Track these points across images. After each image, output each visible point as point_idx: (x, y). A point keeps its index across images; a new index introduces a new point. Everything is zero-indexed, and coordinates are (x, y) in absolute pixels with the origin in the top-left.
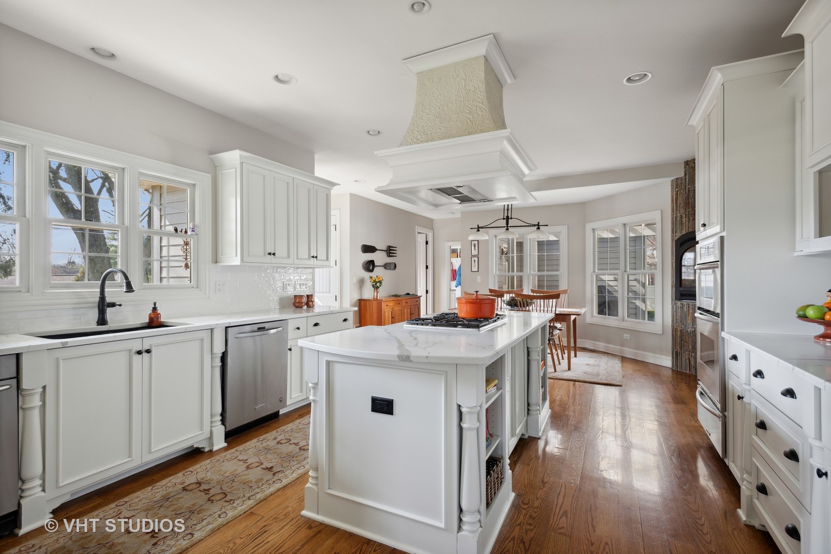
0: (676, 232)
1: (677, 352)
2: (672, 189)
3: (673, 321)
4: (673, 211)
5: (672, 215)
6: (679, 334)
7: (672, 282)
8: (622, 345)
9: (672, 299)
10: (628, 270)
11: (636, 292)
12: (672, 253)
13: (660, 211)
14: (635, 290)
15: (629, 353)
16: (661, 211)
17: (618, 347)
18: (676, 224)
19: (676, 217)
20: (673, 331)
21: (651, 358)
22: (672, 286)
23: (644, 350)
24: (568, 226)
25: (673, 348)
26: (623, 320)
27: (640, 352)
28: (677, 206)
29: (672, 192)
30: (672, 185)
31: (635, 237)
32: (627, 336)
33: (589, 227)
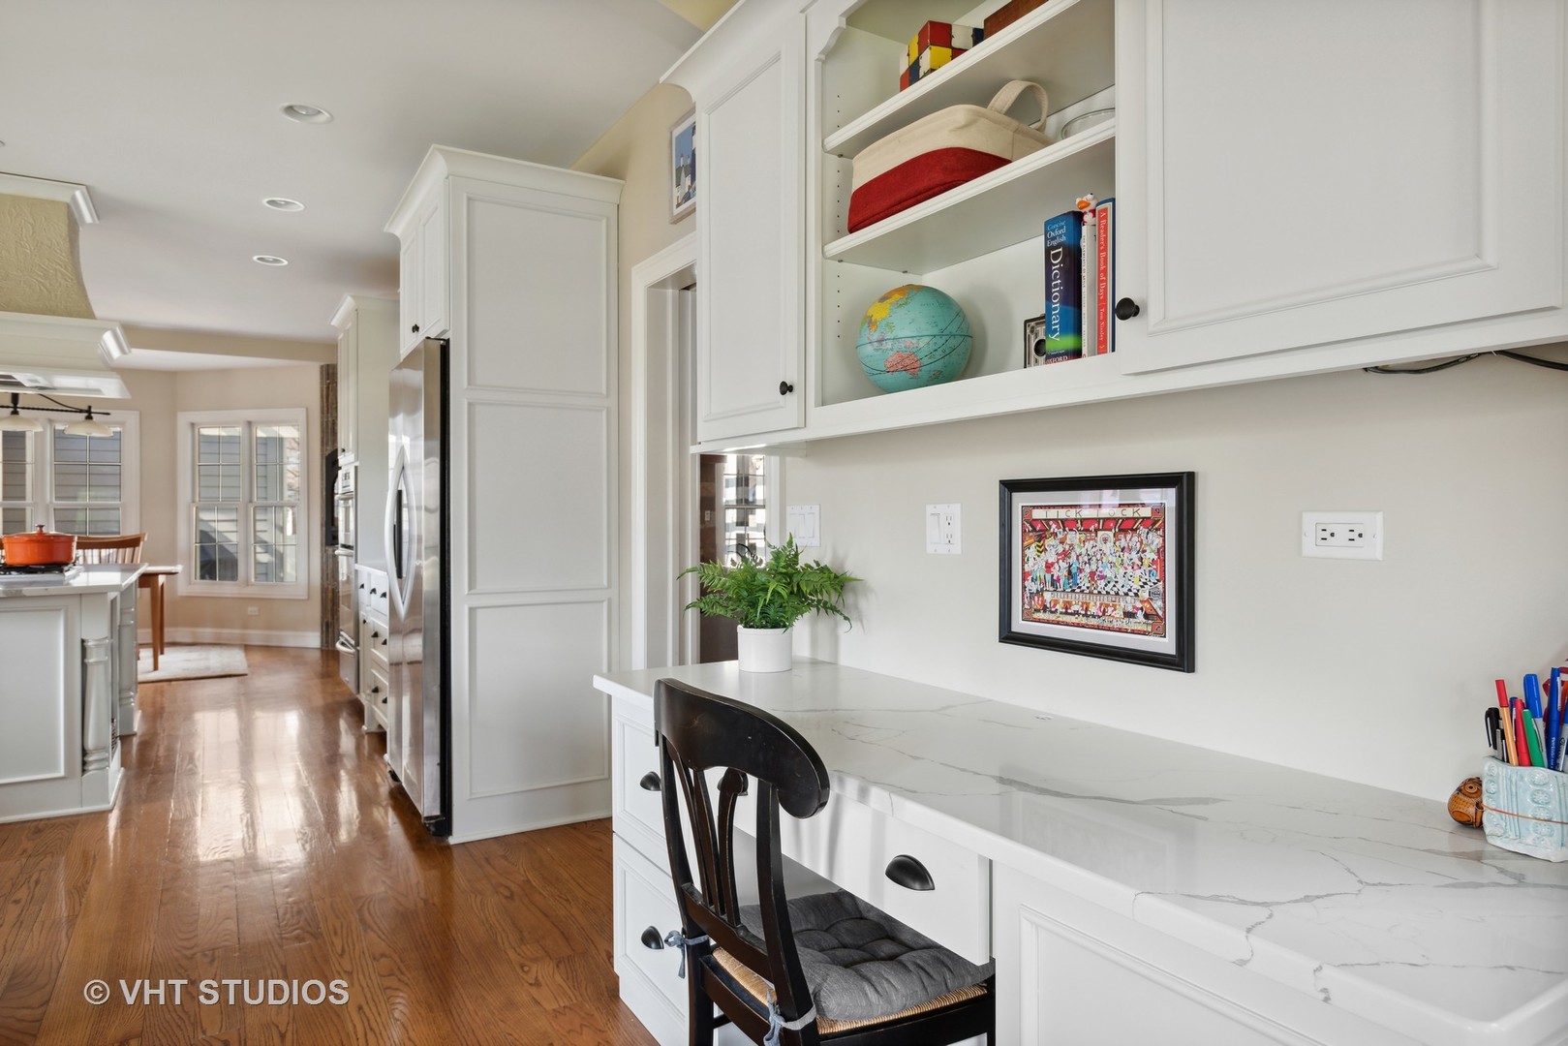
0: (327, 444)
1: (327, 623)
2: (322, 378)
3: (322, 578)
4: (322, 412)
5: (322, 418)
6: (330, 595)
7: (322, 518)
8: (245, 627)
9: (322, 545)
10: (255, 500)
11: (266, 542)
12: (322, 475)
13: (305, 410)
14: (266, 539)
15: (256, 636)
16: (307, 409)
17: (237, 631)
18: (327, 432)
19: (327, 422)
20: (322, 592)
21: (291, 639)
22: (322, 525)
23: (281, 628)
24: (141, 414)
25: (322, 618)
26: (247, 583)
27: (274, 633)
28: (328, 406)
29: (322, 383)
30: (321, 373)
31: (266, 439)
32: (252, 610)
33: (183, 419)
